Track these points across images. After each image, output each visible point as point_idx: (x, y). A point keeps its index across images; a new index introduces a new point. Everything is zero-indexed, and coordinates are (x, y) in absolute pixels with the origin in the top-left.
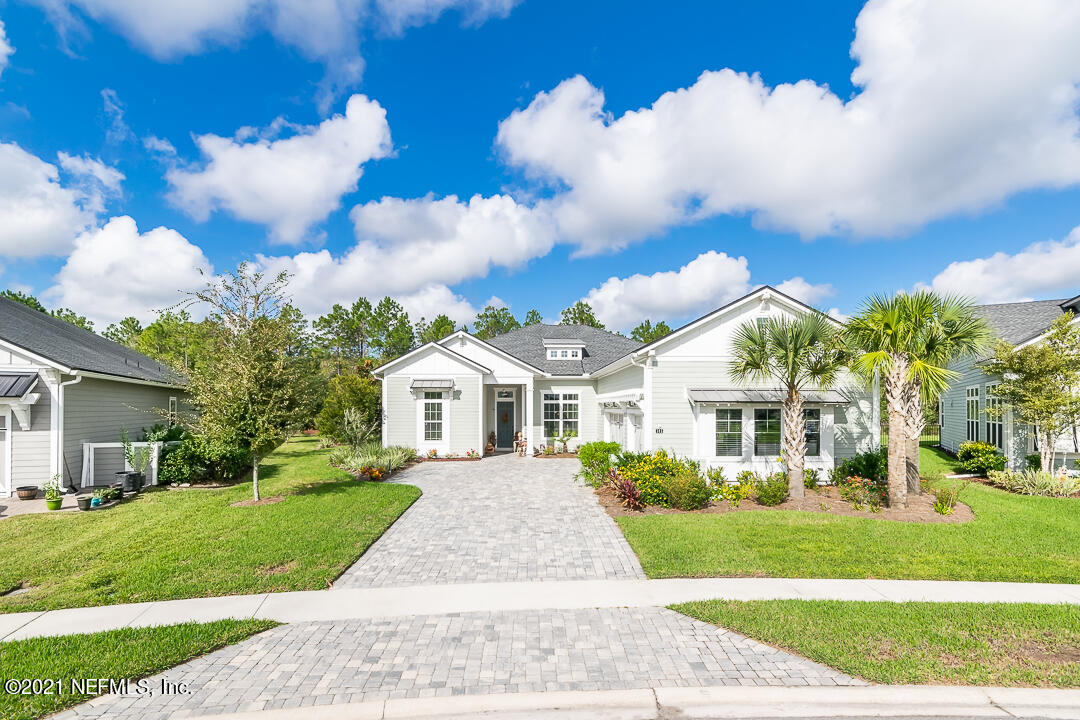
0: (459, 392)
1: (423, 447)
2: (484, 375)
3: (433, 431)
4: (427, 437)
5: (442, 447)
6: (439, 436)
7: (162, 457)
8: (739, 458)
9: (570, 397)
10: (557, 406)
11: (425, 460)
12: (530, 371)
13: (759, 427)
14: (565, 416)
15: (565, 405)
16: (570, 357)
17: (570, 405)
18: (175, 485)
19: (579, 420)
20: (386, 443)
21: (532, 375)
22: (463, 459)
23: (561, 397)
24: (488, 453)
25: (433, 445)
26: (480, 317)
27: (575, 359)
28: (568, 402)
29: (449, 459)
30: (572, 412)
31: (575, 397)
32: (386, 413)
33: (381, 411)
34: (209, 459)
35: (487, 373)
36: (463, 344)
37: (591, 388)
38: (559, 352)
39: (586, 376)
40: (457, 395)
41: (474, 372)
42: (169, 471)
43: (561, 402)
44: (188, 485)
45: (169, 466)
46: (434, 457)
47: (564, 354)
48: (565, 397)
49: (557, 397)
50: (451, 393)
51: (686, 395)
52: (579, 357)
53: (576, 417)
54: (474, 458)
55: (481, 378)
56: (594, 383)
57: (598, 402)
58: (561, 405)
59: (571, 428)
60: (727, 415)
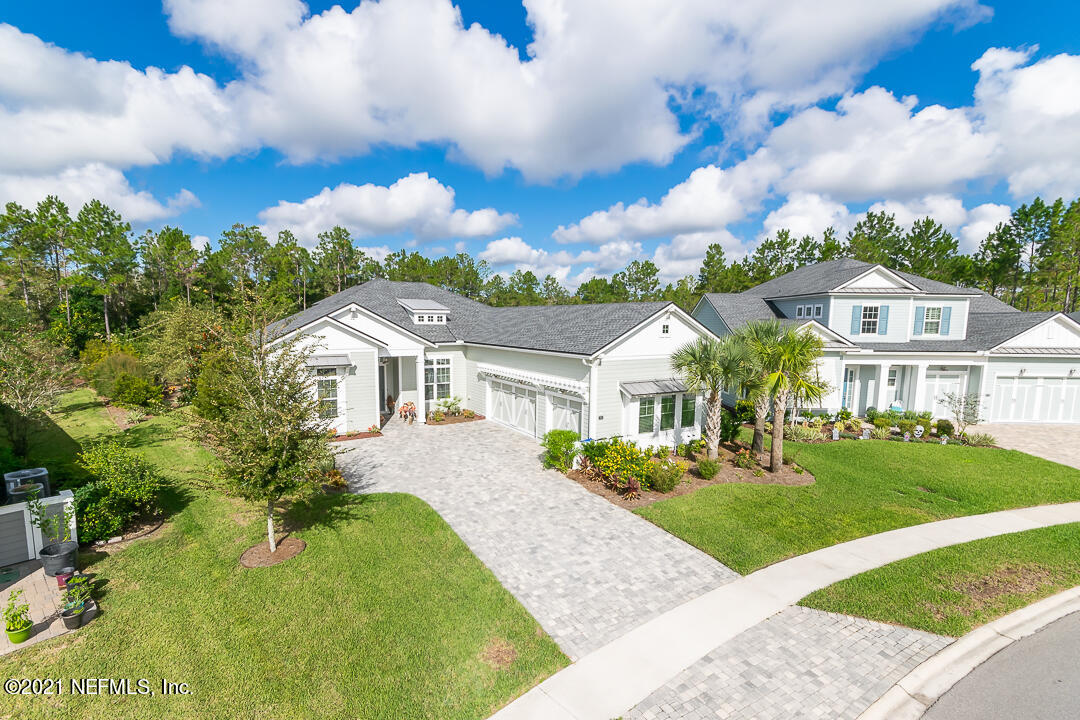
0: (355, 368)
2: (380, 349)
5: (341, 426)
6: (335, 414)
7: (81, 512)
8: (652, 434)
9: (443, 362)
10: (431, 371)
12: (419, 342)
13: (664, 409)
14: (439, 381)
15: (438, 369)
16: (435, 322)
17: (443, 369)
18: (102, 543)
19: (451, 383)
21: (423, 347)
22: (365, 435)
23: (435, 362)
24: (382, 423)
26: (227, 235)
27: (440, 323)
28: (441, 366)
29: (350, 437)
30: (444, 375)
31: (448, 361)
34: (140, 500)
35: (381, 345)
36: (355, 316)
37: (461, 353)
38: (435, 318)
39: (460, 342)
40: (353, 372)
41: (368, 346)
42: (91, 528)
43: (435, 367)
44: (120, 538)
45: (89, 520)
47: (430, 319)
48: (438, 362)
49: (431, 363)
50: (347, 369)
51: (619, 388)
52: (444, 322)
53: (448, 380)
54: (374, 433)
55: (376, 350)
56: (464, 349)
57: (479, 370)
58: (435, 371)
59: (444, 390)
60: (646, 402)
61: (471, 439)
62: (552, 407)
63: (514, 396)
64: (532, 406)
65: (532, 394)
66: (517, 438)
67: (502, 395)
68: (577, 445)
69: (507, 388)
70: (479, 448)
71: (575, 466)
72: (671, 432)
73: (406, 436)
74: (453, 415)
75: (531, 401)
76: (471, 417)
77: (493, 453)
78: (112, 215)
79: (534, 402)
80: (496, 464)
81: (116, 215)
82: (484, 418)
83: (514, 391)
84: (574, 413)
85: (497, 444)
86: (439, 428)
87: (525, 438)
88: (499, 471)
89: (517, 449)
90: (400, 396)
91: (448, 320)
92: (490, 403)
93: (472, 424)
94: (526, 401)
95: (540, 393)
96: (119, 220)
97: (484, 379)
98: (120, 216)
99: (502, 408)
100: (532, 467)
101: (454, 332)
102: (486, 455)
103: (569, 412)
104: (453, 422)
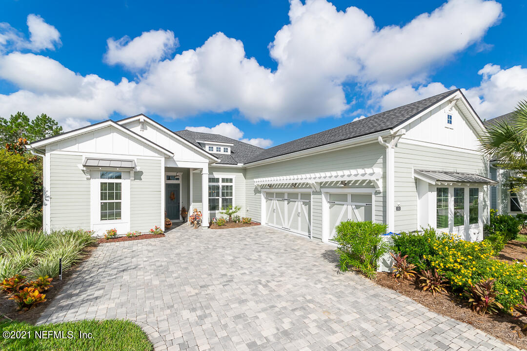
0: (141, 173)
1: (100, 228)
2: (168, 158)
3: (110, 210)
4: (104, 217)
5: (122, 227)
6: (118, 215)
9: (227, 180)
10: (218, 187)
11: (102, 241)
12: (206, 158)
14: (223, 195)
15: (223, 187)
16: (222, 152)
17: (227, 186)
19: (234, 198)
20: (48, 227)
21: (208, 161)
22: (146, 237)
23: (220, 180)
24: (168, 227)
25: (110, 225)
27: (225, 153)
28: (225, 184)
29: (130, 237)
30: (228, 190)
31: (231, 181)
32: (48, 194)
33: (41, 190)
35: (170, 156)
36: (143, 128)
37: (241, 174)
38: (222, 149)
39: (240, 165)
40: (138, 175)
41: (156, 155)
43: (221, 184)
46: (113, 237)
47: (218, 150)
48: (223, 180)
49: (217, 180)
50: (132, 174)
51: (413, 175)
52: (229, 153)
53: (231, 195)
54: (156, 234)
55: (163, 159)
56: (244, 171)
57: (256, 184)
58: (221, 187)
59: (227, 203)
60: (442, 192)
61: (248, 239)
62: (328, 205)
63: (286, 202)
64: (305, 209)
65: (306, 197)
66: (292, 238)
67: (275, 203)
68: (385, 239)
69: (280, 196)
70: (255, 247)
71: (381, 268)
72: (462, 227)
73: (186, 237)
74: (234, 222)
75: (304, 203)
76: (248, 223)
77: (271, 252)
78: (53, 122)
79: (308, 204)
80: (276, 265)
81: (55, 122)
82: (260, 224)
83: (286, 197)
84: (358, 207)
85: (274, 244)
86: (219, 231)
87: (299, 238)
88: (282, 274)
89: (296, 248)
90: (191, 207)
91: (232, 152)
92: (264, 211)
93: (249, 229)
94: (299, 205)
95: (315, 193)
96: (57, 125)
97: (260, 192)
98: (57, 123)
99: (275, 214)
100: (322, 268)
101: (237, 160)
102: (264, 255)
103: (350, 208)
104: (233, 227)
